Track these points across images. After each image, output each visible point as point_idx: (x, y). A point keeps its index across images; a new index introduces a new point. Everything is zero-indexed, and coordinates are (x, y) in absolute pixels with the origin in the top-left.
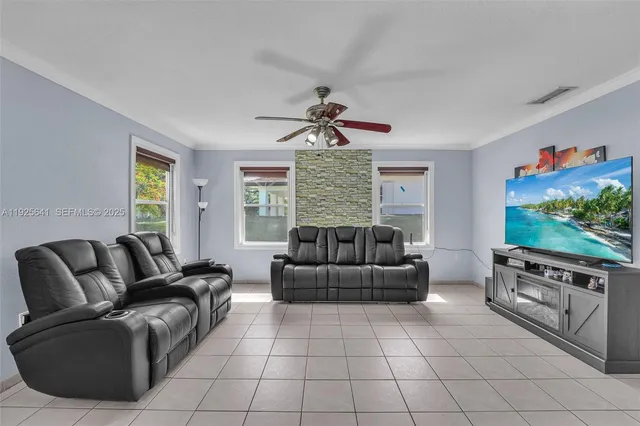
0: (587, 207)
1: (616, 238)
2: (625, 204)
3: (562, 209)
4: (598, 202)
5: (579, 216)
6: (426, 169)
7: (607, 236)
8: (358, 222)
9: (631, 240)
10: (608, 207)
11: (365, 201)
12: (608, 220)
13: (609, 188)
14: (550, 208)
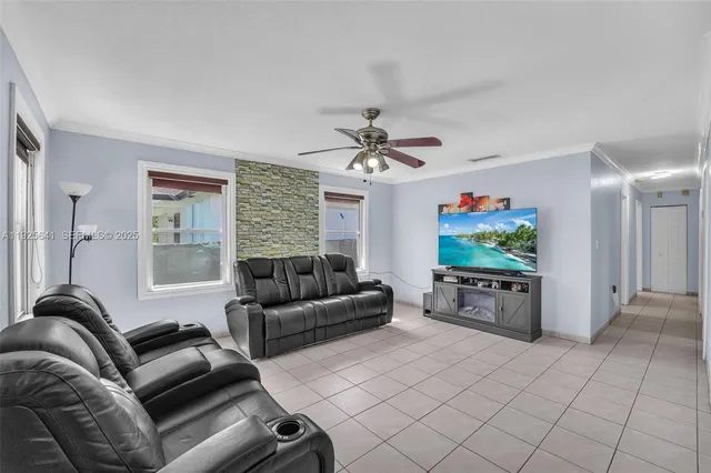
0: (508, 238)
1: (526, 257)
2: (532, 236)
3: (490, 238)
4: (515, 235)
5: (502, 244)
6: (362, 198)
7: (521, 256)
8: (304, 251)
9: (535, 258)
10: (522, 238)
11: (312, 227)
12: (522, 246)
13: (523, 226)
14: (480, 238)
